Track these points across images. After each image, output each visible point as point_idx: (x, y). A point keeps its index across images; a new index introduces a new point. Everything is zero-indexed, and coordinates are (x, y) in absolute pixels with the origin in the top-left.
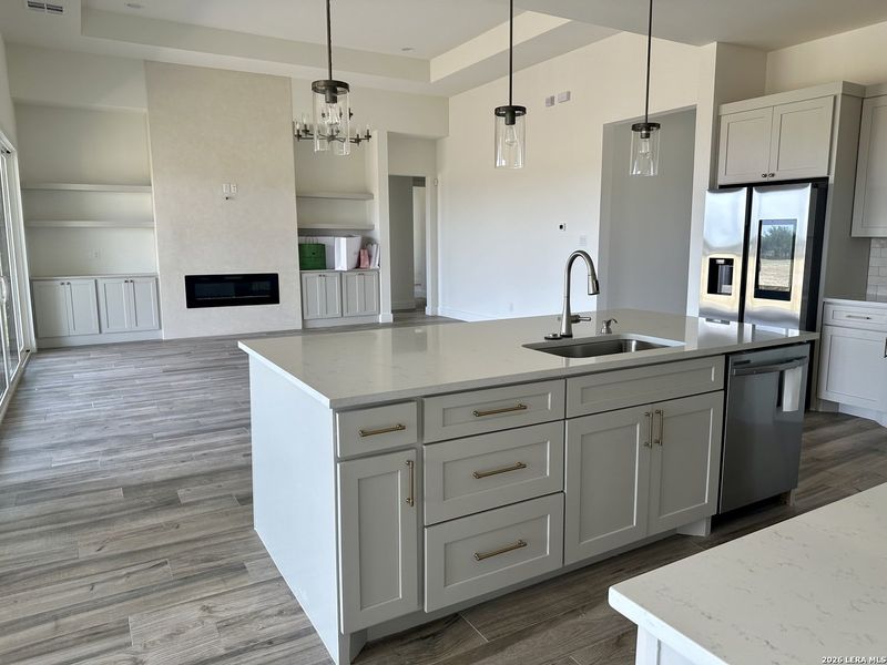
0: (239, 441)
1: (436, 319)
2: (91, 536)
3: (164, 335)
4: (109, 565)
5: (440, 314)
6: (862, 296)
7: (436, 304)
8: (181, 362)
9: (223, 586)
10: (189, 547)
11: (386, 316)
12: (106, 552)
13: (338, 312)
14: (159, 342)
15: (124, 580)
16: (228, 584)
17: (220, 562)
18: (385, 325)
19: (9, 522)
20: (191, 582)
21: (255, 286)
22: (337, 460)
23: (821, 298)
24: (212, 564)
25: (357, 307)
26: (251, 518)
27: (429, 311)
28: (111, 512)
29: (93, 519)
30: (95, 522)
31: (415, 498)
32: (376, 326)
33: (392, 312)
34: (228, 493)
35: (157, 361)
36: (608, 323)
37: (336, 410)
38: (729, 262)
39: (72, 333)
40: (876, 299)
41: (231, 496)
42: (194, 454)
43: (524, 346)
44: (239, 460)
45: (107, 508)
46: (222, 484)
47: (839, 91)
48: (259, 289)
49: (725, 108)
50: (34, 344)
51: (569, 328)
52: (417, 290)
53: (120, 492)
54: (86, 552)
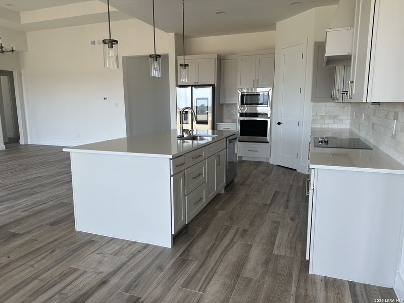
1: (27, 147)
5: (29, 143)
6: (223, 122)
7: (26, 138)
22: (171, 176)
27: (22, 142)
33: (5, 144)
36: (190, 132)
40: (226, 122)
47: (216, 56)
49: (178, 57)
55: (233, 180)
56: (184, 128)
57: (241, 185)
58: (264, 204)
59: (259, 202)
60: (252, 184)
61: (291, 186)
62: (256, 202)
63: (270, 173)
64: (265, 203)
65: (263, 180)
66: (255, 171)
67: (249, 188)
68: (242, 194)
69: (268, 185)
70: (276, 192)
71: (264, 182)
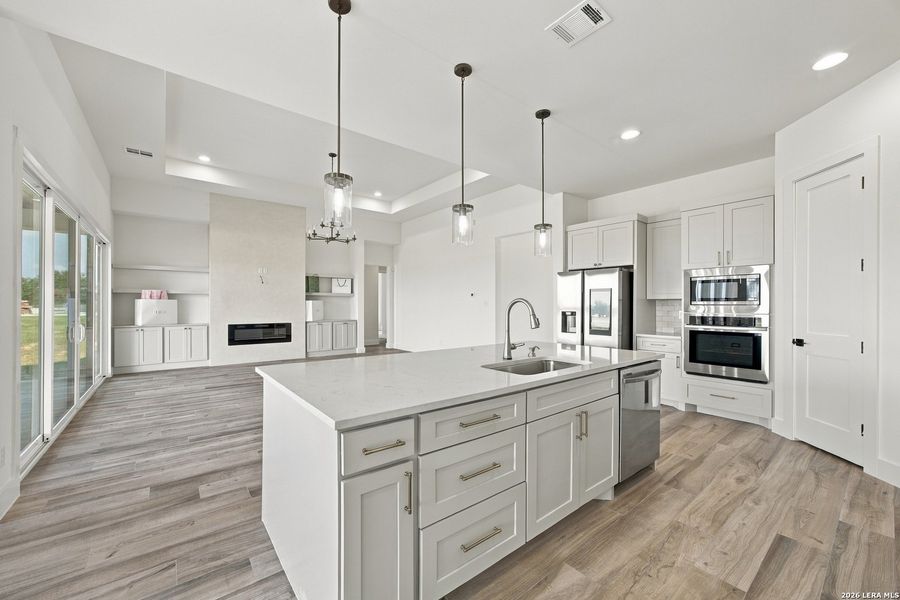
0: (255, 440)
1: (393, 351)
2: (106, 540)
3: (210, 363)
4: (115, 574)
5: (395, 348)
6: (654, 333)
7: (393, 342)
8: (220, 381)
9: (226, 587)
10: (201, 544)
11: (361, 349)
12: (116, 558)
13: (330, 347)
14: (208, 368)
15: (125, 591)
16: (231, 585)
17: (226, 560)
18: (360, 355)
19: (26, 533)
20: (195, 586)
21: (277, 331)
22: (341, 478)
23: (635, 334)
24: (219, 562)
25: (342, 344)
26: (259, 509)
27: (388, 346)
28: (134, 512)
29: (114, 521)
30: (115, 524)
31: (412, 506)
32: (355, 355)
33: (365, 346)
34: (242, 486)
35: (204, 381)
36: (533, 350)
37: (341, 432)
38: (573, 314)
39: (142, 362)
40: (662, 334)
41: (245, 488)
42: (218, 452)
43: (483, 366)
44: (253, 456)
45: (130, 509)
46: (238, 478)
47: (635, 218)
48: (278, 333)
49: (570, 228)
50: (110, 371)
51: (509, 353)
52: (380, 333)
53: (146, 493)
54: (96, 559)
55: (653, 464)
56: (512, 342)
57: (668, 483)
58: (724, 584)
59: (709, 570)
60: (702, 489)
61: (844, 531)
62: (699, 564)
63: (767, 463)
64: (731, 581)
65: (740, 480)
66: (721, 448)
67: (689, 502)
68: (662, 517)
69: (757, 502)
70: (780, 540)
71: (743, 488)
